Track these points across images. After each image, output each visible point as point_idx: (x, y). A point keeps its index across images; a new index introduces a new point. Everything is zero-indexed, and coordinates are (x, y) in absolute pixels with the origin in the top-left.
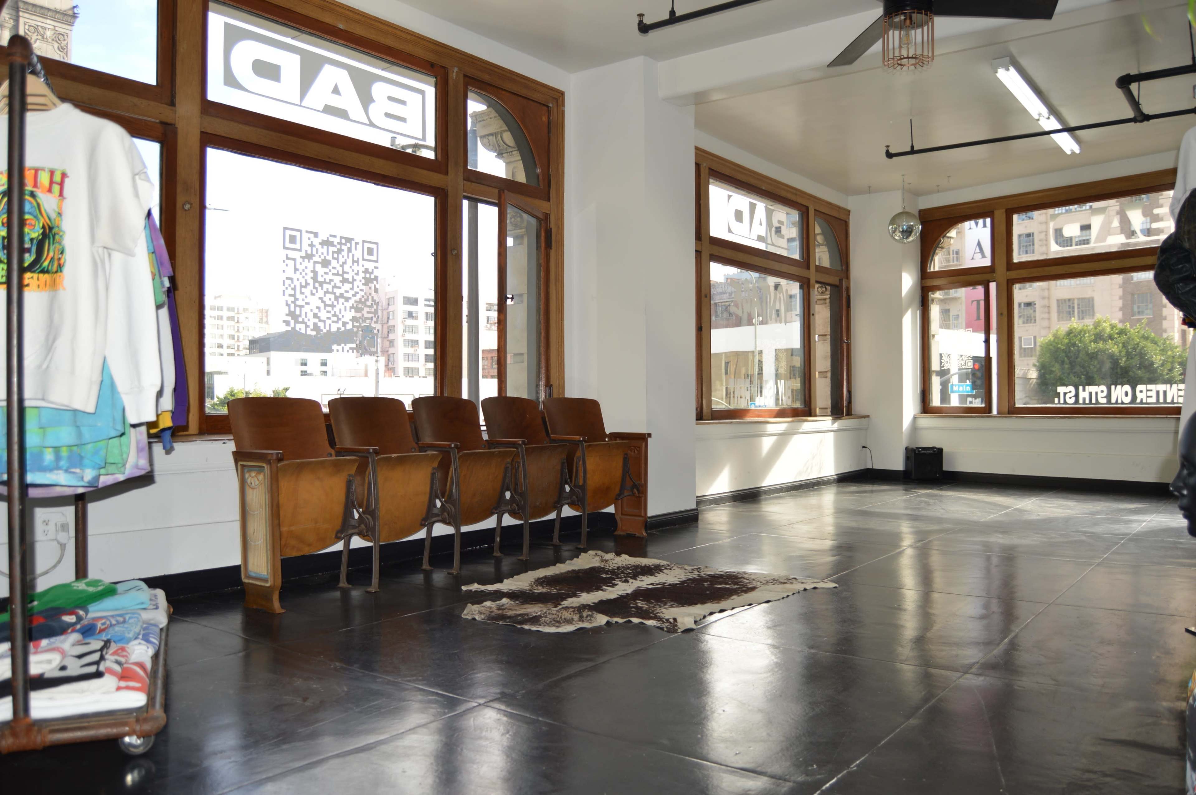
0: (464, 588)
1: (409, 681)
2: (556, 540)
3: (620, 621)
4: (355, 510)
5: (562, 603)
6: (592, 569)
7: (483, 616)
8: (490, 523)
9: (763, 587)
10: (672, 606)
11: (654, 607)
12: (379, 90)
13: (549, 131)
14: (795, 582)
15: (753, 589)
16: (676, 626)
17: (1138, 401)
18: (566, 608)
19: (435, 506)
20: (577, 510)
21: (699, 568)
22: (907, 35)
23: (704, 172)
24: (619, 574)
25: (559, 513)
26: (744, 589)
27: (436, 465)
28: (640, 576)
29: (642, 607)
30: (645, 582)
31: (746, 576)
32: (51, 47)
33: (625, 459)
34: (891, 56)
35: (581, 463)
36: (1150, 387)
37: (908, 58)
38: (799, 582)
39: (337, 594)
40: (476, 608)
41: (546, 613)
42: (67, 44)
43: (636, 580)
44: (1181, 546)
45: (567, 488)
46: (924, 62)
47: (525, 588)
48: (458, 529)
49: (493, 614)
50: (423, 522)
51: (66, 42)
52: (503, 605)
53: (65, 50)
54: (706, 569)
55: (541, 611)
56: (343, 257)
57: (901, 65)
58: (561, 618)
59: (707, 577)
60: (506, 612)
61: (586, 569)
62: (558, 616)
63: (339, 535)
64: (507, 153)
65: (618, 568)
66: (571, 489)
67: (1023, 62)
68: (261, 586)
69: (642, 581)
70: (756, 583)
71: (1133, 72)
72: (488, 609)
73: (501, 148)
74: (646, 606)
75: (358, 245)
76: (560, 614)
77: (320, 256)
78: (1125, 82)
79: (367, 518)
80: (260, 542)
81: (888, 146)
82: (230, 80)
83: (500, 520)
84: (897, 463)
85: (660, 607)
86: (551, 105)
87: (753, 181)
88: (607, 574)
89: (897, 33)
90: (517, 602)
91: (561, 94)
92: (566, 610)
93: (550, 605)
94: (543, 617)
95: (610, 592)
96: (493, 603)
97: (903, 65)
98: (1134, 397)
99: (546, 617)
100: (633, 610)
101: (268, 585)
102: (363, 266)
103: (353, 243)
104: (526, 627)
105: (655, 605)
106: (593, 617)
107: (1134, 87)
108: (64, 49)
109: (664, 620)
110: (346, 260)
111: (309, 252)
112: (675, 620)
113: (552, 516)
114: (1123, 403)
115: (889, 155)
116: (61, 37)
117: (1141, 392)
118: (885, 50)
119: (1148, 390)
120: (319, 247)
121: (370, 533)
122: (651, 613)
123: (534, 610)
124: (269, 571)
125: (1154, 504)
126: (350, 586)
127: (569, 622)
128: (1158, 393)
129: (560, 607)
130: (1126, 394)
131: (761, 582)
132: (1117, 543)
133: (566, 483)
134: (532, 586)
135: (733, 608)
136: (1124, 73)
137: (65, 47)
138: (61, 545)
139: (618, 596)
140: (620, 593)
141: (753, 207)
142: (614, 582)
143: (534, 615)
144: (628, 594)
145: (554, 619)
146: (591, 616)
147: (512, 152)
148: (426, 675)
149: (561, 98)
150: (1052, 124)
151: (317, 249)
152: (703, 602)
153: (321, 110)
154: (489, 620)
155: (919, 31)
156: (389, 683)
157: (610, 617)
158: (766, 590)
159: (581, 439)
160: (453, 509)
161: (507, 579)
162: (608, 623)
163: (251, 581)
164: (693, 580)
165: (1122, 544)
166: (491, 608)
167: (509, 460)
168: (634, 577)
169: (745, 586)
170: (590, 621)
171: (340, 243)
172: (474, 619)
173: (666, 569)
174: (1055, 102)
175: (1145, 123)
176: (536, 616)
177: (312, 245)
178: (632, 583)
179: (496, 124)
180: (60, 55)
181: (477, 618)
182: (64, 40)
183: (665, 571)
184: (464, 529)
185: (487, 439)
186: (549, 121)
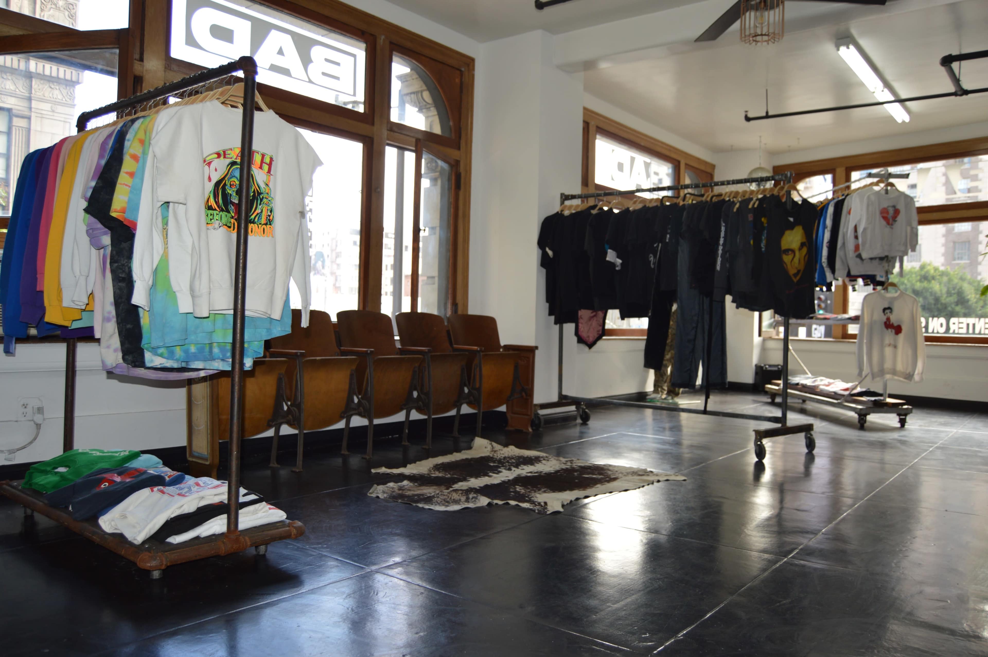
0: (373, 471)
1: (314, 548)
2: (456, 433)
3: (500, 502)
4: (284, 403)
5: (453, 486)
6: (482, 458)
7: (385, 495)
8: (400, 417)
9: (624, 478)
10: (545, 492)
11: (530, 492)
12: (317, 52)
13: (461, 91)
14: (651, 474)
15: (615, 479)
16: (546, 508)
17: (951, 331)
18: (456, 491)
19: (353, 401)
20: (474, 408)
21: (572, 460)
22: (762, 16)
23: (592, 129)
24: (504, 463)
25: (459, 411)
26: (608, 479)
27: (354, 367)
28: (522, 466)
29: (520, 492)
30: (525, 470)
31: (611, 468)
32: (62, 15)
33: (516, 367)
34: (747, 33)
35: (478, 369)
36: (962, 320)
37: (762, 35)
38: (654, 475)
39: (268, 473)
40: (381, 488)
41: (438, 494)
42: (76, 12)
43: (518, 468)
44: (980, 454)
45: (466, 390)
46: (776, 39)
47: (424, 472)
48: (371, 421)
49: (394, 494)
50: (343, 415)
51: (74, 11)
52: (404, 486)
53: (74, 18)
54: (578, 461)
55: (435, 492)
57: (756, 41)
58: (451, 498)
59: (578, 468)
60: (406, 492)
61: (478, 458)
62: (449, 497)
63: (271, 423)
64: (426, 108)
65: (505, 458)
66: (469, 391)
67: (862, 42)
68: (202, 464)
69: (523, 469)
70: (619, 474)
71: (955, 53)
72: (391, 489)
73: (421, 104)
74: (523, 491)
76: (450, 496)
78: (947, 61)
79: (294, 410)
80: (202, 427)
81: (746, 112)
82: (191, 41)
83: (408, 415)
84: (748, 377)
85: (535, 492)
86: (463, 69)
87: (632, 138)
88: (494, 462)
89: (753, 13)
90: (416, 484)
91: (472, 60)
92: (456, 492)
93: (443, 488)
94: (435, 497)
95: (495, 478)
96: (396, 484)
97: (758, 42)
98: (948, 328)
99: (438, 497)
100: (512, 494)
101: (208, 463)
104: (420, 505)
105: (531, 490)
106: (477, 499)
107: (955, 65)
108: (72, 17)
109: (536, 503)
112: (546, 503)
113: (453, 413)
114: (938, 333)
115: (748, 119)
116: (71, 7)
117: (954, 324)
118: (743, 29)
119: (959, 323)
121: (296, 422)
122: (527, 497)
123: (428, 491)
124: (209, 452)
125: (961, 418)
126: (279, 466)
127: (457, 502)
128: (968, 325)
129: (451, 489)
130: (942, 325)
131: (622, 473)
132: (926, 450)
133: (465, 385)
134: (431, 471)
135: (596, 495)
136: (947, 54)
137: (74, 15)
138: (37, 425)
139: (501, 482)
140: (503, 479)
141: (633, 159)
142: (499, 469)
143: (429, 495)
144: (509, 480)
145: (444, 500)
146: (476, 498)
147: (430, 108)
148: (330, 543)
149: (472, 64)
150: (886, 96)
152: (571, 489)
153: (268, 68)
154: (390, 499)
155: (772, 12)
156: (298, 549)
157: (492, 499)
158: (625, 480)
159: (479, 349)
160: (367, 404)
161: (410, 464)
162: (489, 504)
163: (194, 460)
164: (566, 470)
165: (931, 452)
166: (393, 488)
167: (417, 365)
168: (517, 466)
169: (608, 476)
170: (474, 502)
172: (378, 497)
173: (544, 460)
174: (889, 77)
175: (964, 97)
176: (430, 497)
178: (514, 471)
179: (418, 85)
180: (70, 21)
181: (380, 496)
182: (74, 9)
183: (544, 462)
184: (377, 421)
185: (400, 347)
186: (461, 83)
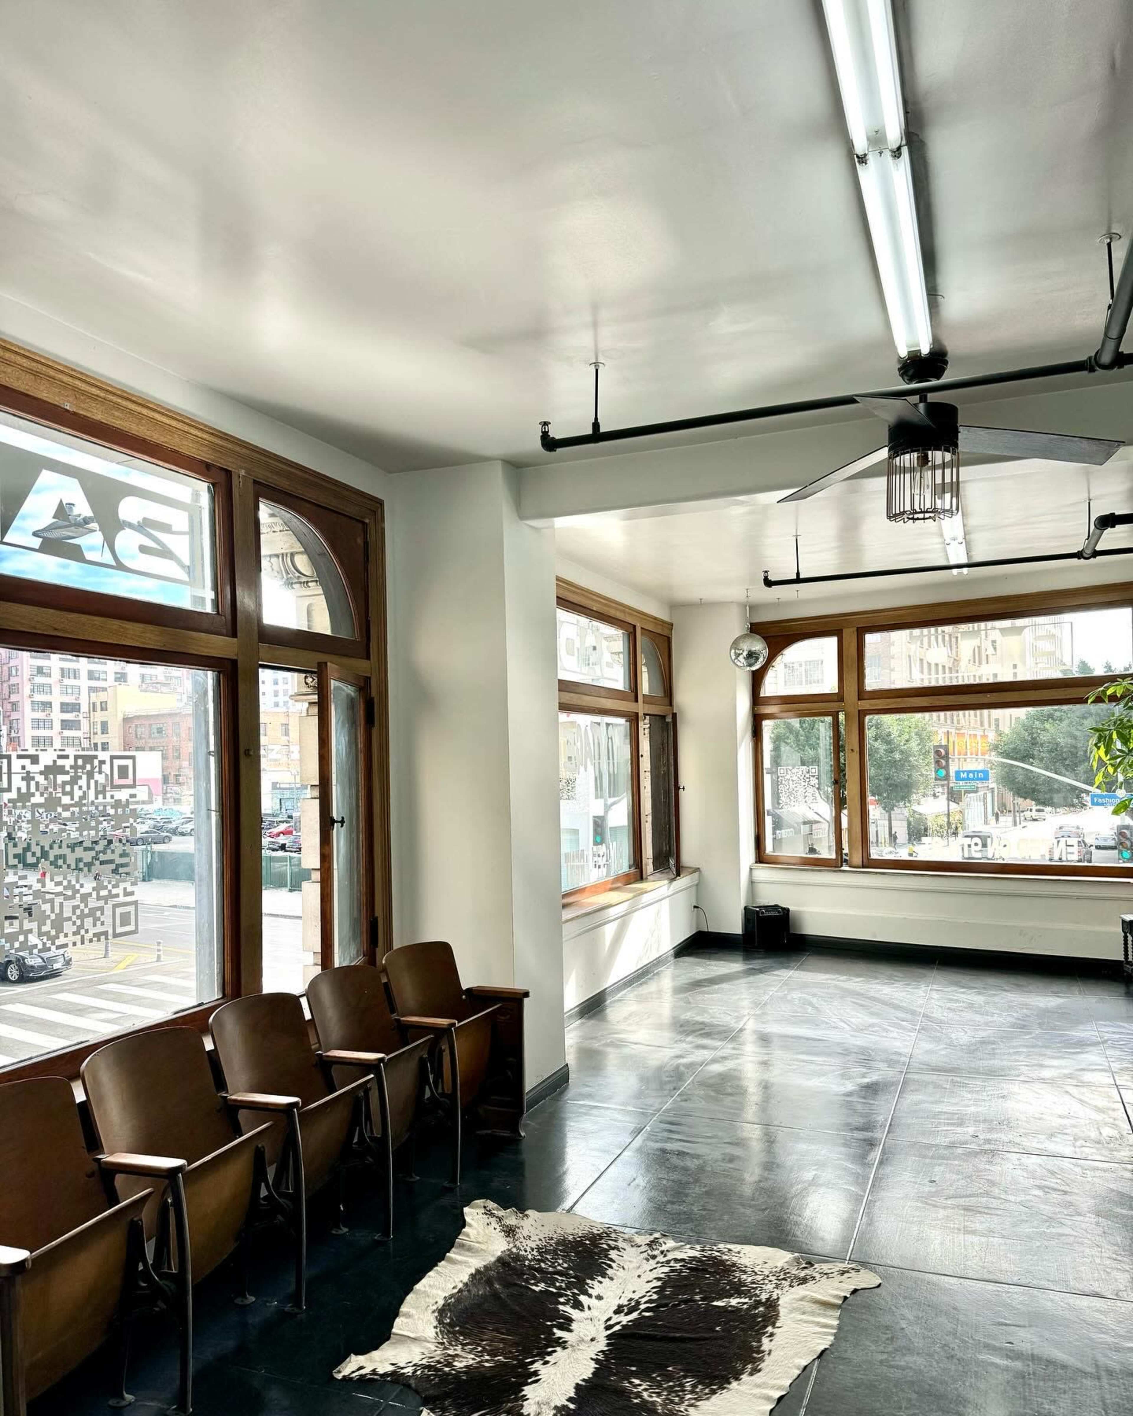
6: (503, 1263)
12: (129, 509)
13: (366, 560)
33: (494, 1028)
34: (898, 510)
45: (427, 1096)
56: (80, 788)
61: (496, 1265)
64: (301, 583)
66: (434, 1097)
73: (291, 575)
75: (103, 766)
77: (42, 795)
84: (735, 926)
86: (367, 521)
91: (380, 503)
102: (112, 797)
103: (96, 762)
110: (84, 792)
111: (24, 790)
115: (768, 584)
120: (40, 779)
147: (308, 582)
149: (379, 510)
151: (37, 783)
153: (37, 547)
159: (449, 1024)
171: (75, 767)
177: (28, 778)
179: (284, 542)
186: (366, 543)
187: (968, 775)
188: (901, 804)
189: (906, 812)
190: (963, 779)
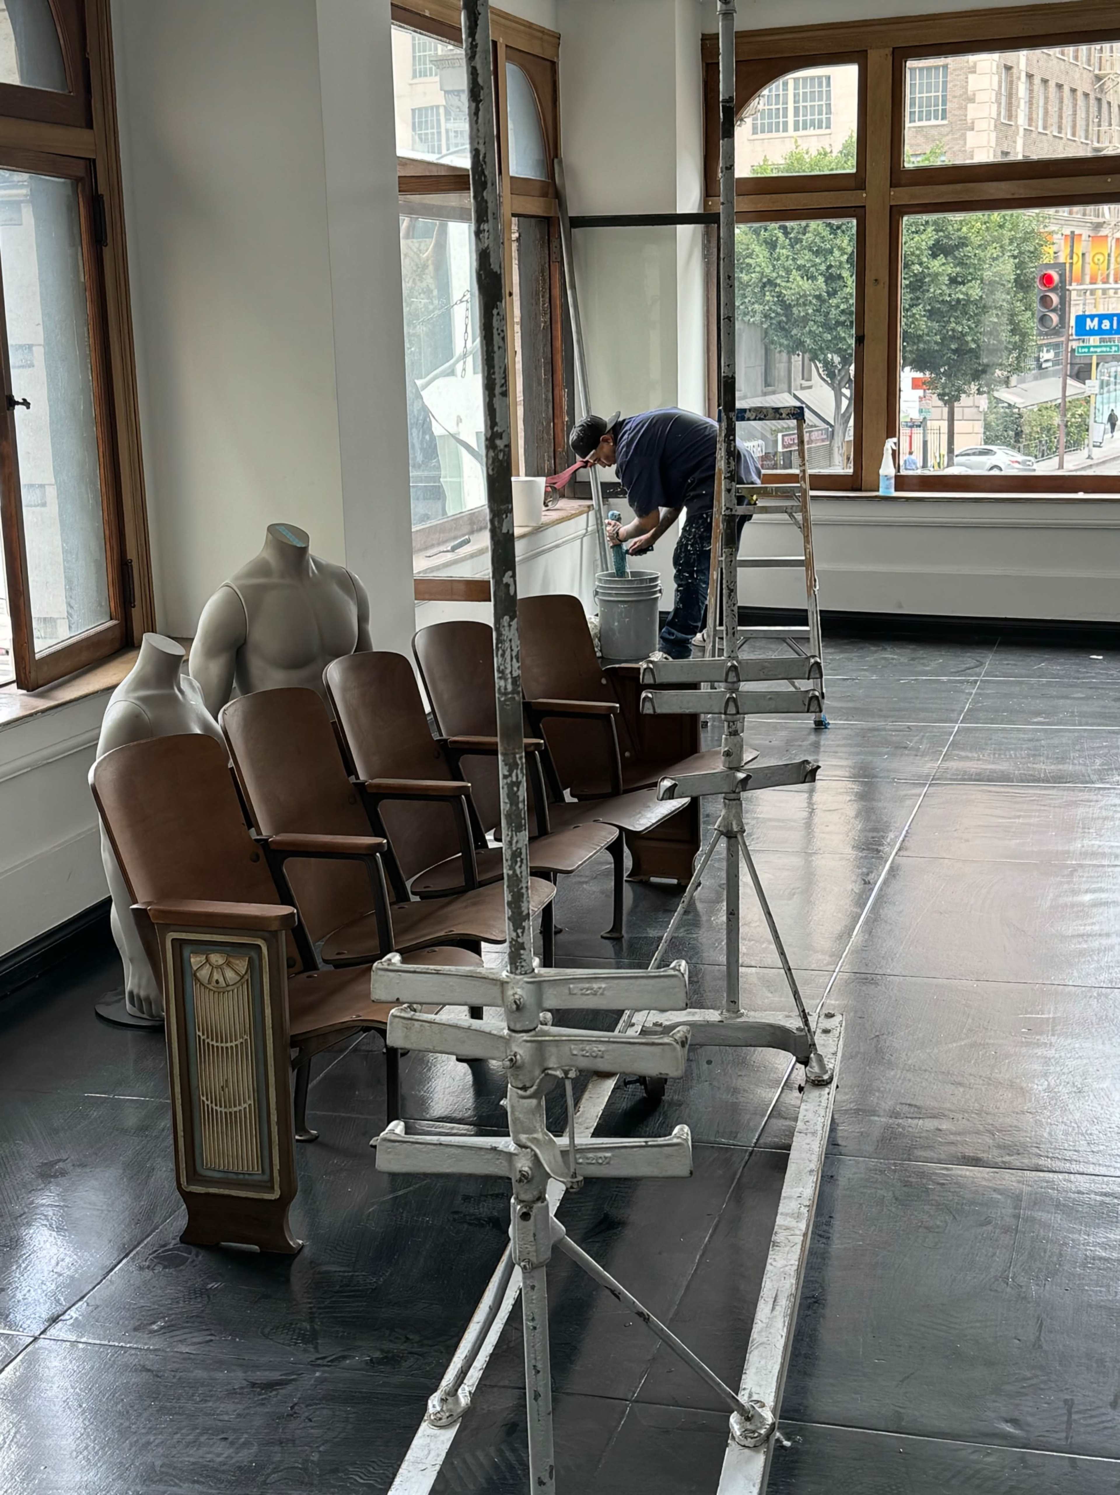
187: (1100, 323)
188: (974, 387)
189: (983, 402)
190: (1092, 332)
